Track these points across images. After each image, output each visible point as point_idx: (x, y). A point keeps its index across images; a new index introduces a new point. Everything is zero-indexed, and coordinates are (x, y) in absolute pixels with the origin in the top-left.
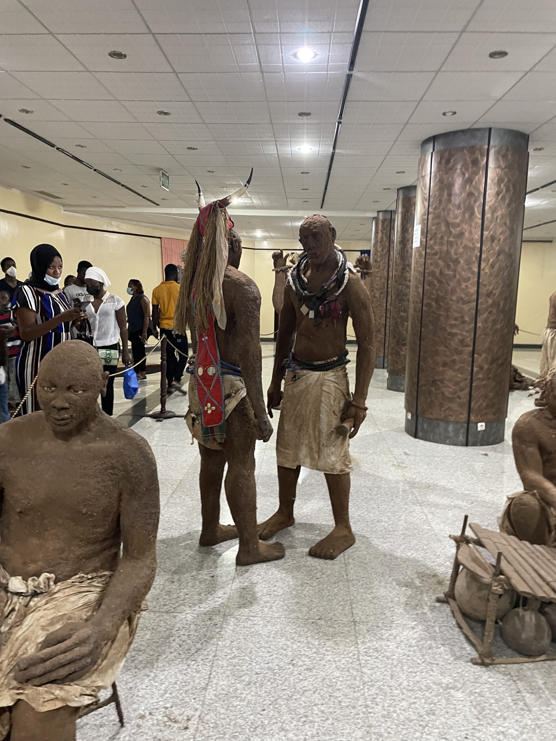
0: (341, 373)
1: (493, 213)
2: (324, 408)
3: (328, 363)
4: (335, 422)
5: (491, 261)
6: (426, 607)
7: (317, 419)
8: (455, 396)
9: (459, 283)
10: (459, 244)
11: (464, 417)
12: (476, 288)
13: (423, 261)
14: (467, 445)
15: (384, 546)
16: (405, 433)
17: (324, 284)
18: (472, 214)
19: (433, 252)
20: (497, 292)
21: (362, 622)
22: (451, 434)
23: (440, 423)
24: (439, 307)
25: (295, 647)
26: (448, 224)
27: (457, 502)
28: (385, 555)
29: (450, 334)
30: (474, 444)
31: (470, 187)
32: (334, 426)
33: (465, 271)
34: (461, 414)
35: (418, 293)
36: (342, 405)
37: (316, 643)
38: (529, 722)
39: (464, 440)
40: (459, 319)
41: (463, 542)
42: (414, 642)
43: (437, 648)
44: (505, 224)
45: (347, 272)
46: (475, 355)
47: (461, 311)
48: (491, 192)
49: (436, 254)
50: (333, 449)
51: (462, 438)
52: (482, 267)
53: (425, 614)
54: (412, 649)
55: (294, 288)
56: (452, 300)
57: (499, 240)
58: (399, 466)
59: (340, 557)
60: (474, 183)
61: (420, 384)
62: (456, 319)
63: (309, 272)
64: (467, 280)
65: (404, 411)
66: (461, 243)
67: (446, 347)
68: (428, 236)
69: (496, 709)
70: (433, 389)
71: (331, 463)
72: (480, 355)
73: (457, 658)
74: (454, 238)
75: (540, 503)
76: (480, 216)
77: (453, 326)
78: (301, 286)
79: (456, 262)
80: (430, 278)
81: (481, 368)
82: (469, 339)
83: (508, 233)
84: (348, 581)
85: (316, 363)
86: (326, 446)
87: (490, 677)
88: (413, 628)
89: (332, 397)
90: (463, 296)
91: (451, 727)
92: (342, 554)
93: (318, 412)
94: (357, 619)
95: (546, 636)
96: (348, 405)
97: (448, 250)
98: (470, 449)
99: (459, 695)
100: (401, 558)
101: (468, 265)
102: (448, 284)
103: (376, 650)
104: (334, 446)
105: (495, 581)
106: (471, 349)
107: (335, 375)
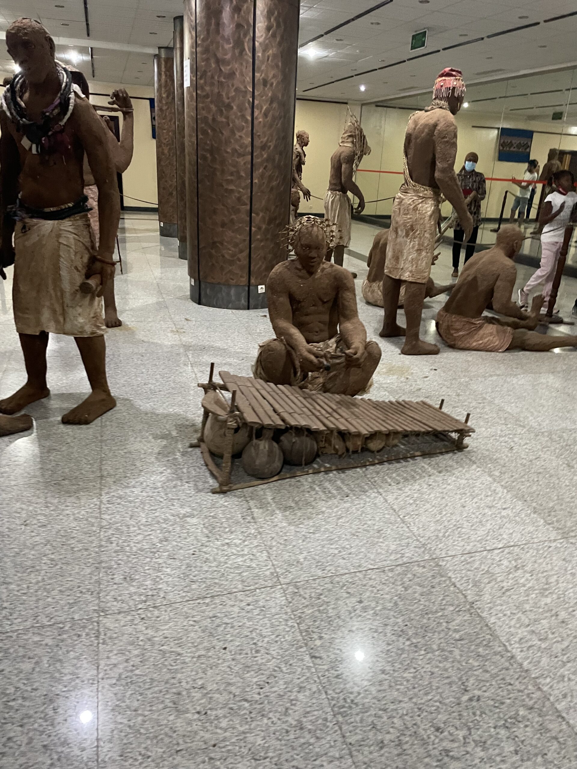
0: (80, 223)
1: (264, 51)
2: (64, 263)
3: (62, 210)
4: (79, 279)
5: (265, 108)
6: (178, 454)
7: (57, 278)
8: (235, 258)
9: (233, 132)
10: (230, 85)
11: (244, 280)
12: (250, 140)
13: (195, 104)
14: (248, 309)
15: (145, 405)
16: (190, 300)
17: (45, 110)
18: (243, 50)
19: (204, 93)
20: (272, 145)
21: (109, 475)
22: (233, 298)
23: (223, 288)
24: (214, 160)
25: (31, 508)
26: (218, 61)
27: (228, 360)
28: (147, 414)
29: (226, 190)
30: (256, 308)
31: (238, 18)
32: (78, 284)
33: (238, 119)
34: (241, 277)
35: (193, 143)
36: (86, 259)
37: (56, 501)
38: (253, 531)
39: (246, 304)
40: (235, 174)
41: (210, 389)
42: (159, 485)
43: (182, 486)
44: (277, 66)
45: (72, 96)
46: (253, 215)
47: (235, 165)
48: (261, 25)
49: (207, 96)
50: (80, 310)
51: (243, 302)
52: (256, 114)
53: (177, 459)
54: (156, 491)
55: (8, 114)
56: (227, 152)
57: (272, 84)
58: (177, 331)
59: (98, 421)
60: (242, 12)
61: (200, 247)
62: (232, 174)
63: (27, 95)
64: (241, 129)
65: (189, 277)
66: (233, 85)
67: (223, 205)
68: (198, 73)
69: (226, 526)
70: (213, 251)
71: (79, 325)
72: (257, 214)
73: (200, 491)
74: (224, 78)
75: (286, 348)
76: (250, 55)
77: (229, 182)
78: (18, 113)
79: (229, 107)
80: (203, 125)
81: (259, 228)
82: (245, 196)
83: (280, 77)
84: (101, 441)
85: (47, 210)
86: (71, 307)
87: (226, 502)
88: (162, 473)
89: (72, 251)
90: (238, 147)
91: (181, 548)
92: (100, 418)
93: (57, 269)
94: (105, 473)
95: (277, 459)
96: (93, 260)
97: (219, 92)
98: (252, 313)
99: (194, 521)
100: (162, 414)
101: (241, 112)
102: (222, 134)
103: (120, 498)
104: (80, 306)
105: (231, 417)
106: (248, 207)
107: (73, 225)
